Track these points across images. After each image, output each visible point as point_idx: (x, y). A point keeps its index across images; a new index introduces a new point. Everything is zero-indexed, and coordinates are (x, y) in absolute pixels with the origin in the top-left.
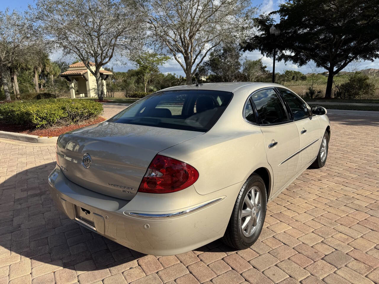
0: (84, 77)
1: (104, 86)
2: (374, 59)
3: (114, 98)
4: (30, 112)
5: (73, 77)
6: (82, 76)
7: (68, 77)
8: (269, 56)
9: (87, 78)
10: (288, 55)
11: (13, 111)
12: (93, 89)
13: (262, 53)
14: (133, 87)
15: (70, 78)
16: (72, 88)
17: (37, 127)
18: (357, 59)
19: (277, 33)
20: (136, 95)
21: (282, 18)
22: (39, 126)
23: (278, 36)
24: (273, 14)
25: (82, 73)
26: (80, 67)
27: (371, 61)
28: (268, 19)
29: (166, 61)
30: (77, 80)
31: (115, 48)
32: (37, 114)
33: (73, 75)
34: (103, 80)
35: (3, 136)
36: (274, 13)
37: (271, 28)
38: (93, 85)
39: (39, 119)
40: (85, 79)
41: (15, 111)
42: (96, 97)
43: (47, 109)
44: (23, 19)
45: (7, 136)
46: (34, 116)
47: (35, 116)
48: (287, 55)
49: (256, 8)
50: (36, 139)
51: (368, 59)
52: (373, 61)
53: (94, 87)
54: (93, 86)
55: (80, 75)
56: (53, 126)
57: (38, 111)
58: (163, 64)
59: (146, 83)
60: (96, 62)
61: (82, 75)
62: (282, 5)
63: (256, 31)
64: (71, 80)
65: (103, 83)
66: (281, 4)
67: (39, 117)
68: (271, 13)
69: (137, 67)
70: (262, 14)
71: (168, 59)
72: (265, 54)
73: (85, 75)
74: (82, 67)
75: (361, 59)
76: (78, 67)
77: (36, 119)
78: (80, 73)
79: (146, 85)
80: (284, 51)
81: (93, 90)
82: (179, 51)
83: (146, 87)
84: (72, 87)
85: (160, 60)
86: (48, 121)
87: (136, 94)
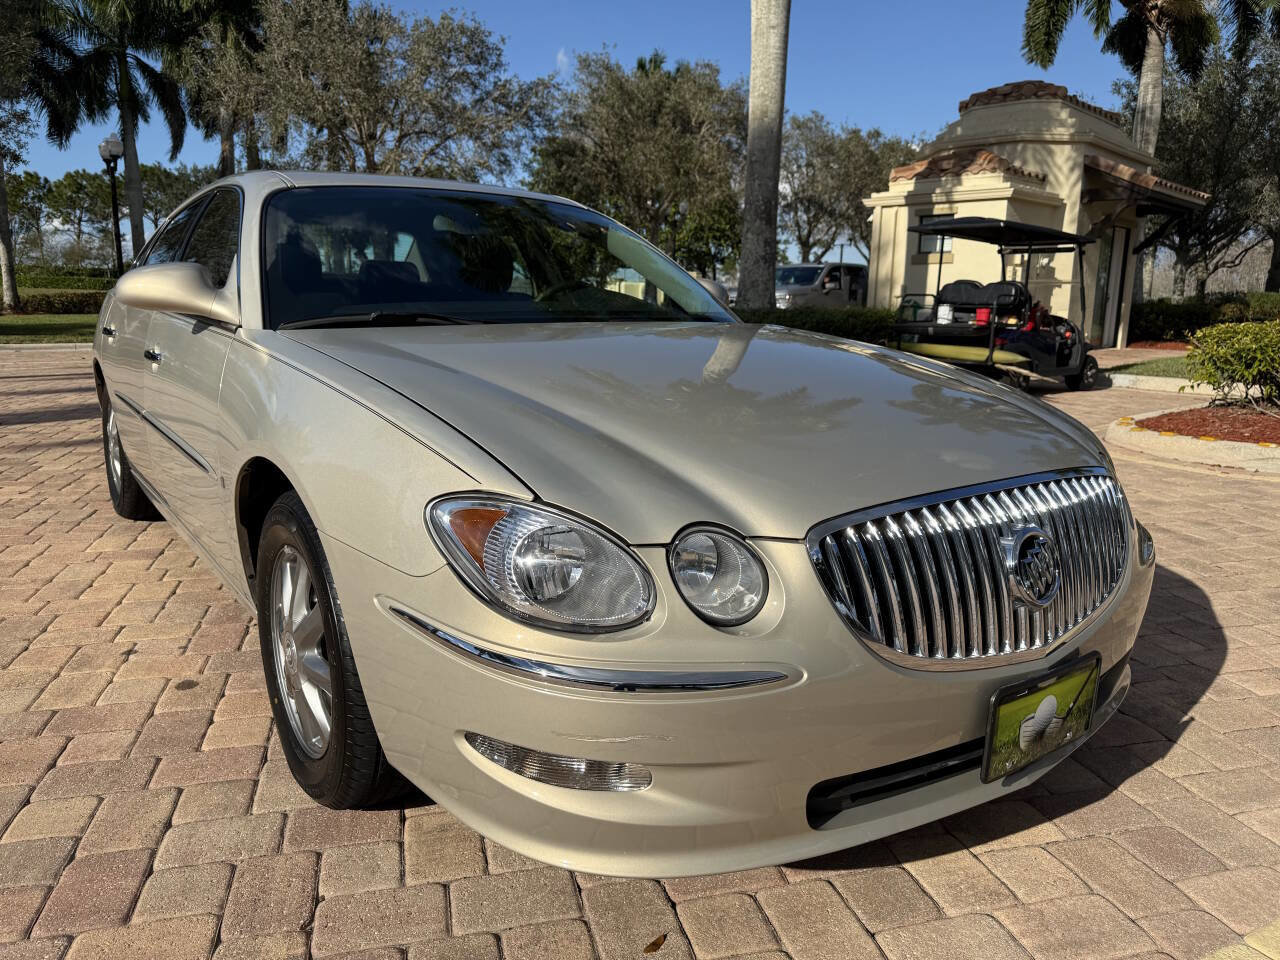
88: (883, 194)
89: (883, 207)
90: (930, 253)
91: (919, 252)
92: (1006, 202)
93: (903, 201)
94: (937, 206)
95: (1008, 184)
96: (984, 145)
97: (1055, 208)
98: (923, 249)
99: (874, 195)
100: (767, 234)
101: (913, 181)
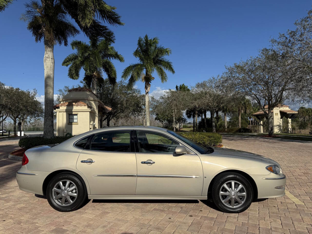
1: (289, 124)
3: (295, 134)
5: (262, 116)
12: (277, 125)
15: (260, 117)
33: (261, 114)
34: (289, 118)
38: (278, 122)
42: (280, 132)
53: (279, 124)
64: (261, 119)
65: (288, 121)
81: (278, 127)
84: (261, 124)
88: (58, 109)
89: (59, 112)
90: (72, 122)
91: (69, 122)
92: (89, 112)
93: (65, 111)
94: (73, 112)
95: (89, 109)
96: (80, 100)
97: (94, 113)
98: (70, 121)
99: (56, 109)
100: (52, 120)
101: (66, 107)
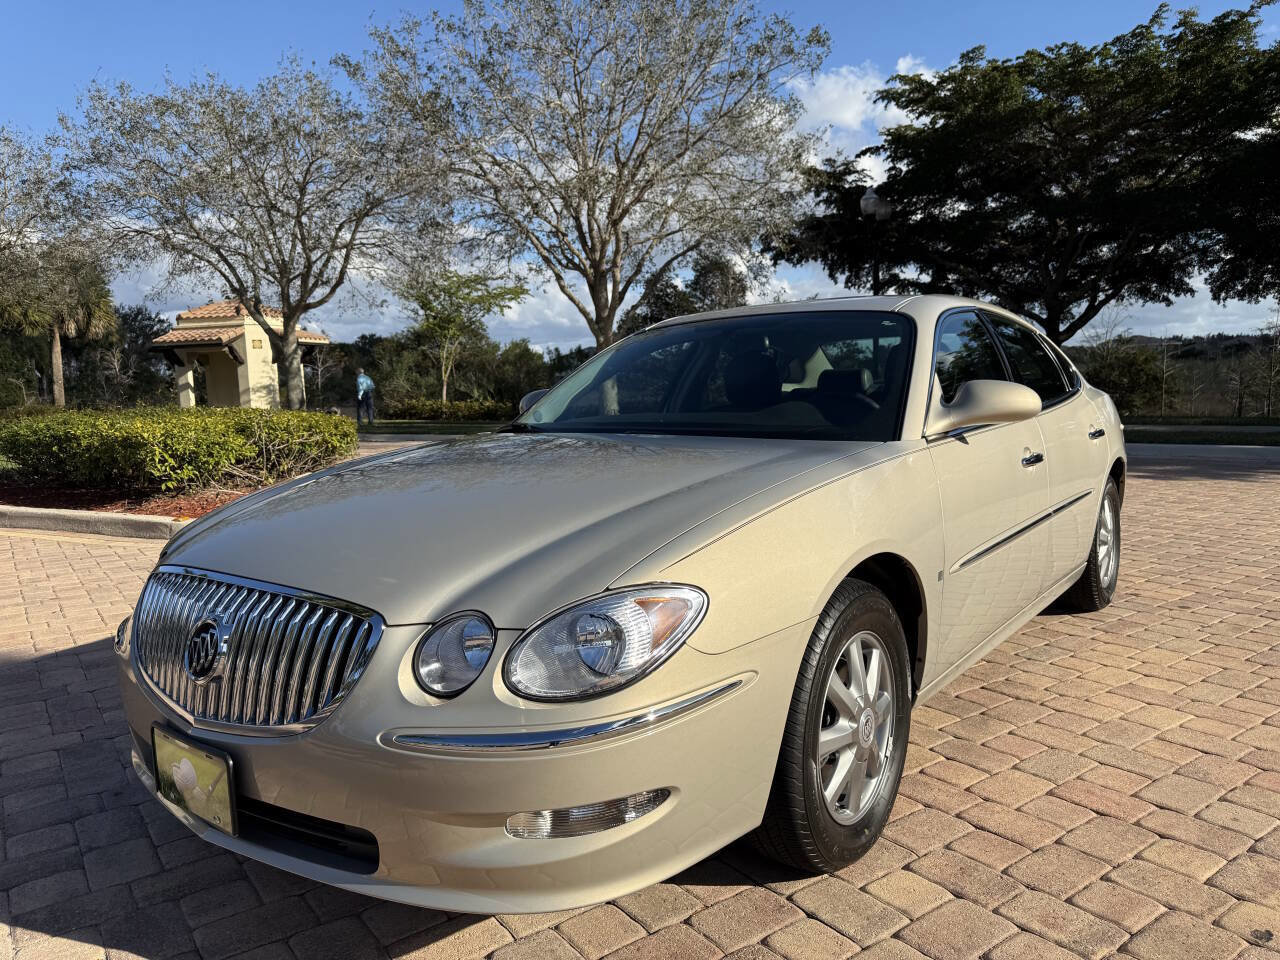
0: (232, 350)
2: (1172, 297)
4: (143, 438)
5: (190, 350)
6: (226, 349)
7: (176, 350)
8: (853, 285)
9: (241, 354)
10: (908, 280)
11: (69, 438)
12: (262, 388)
13: (832, 276)
14: (403, 387)
15: (181, 354)
16: (187, 385)
17: (163, 487)
18: (1123, 298)
19: (883, 211)
20: (413, 411)
21: (893, 168)
22: (170, 484)
23: (884, 222)
24: (868, 154)
25: (225, 338)
26: (218, 319)
27: (1163, 304)
28: (848, 169)
29: (514, 301)
30: (203, 360)
31: (354, 254)
32: (166, 445)
35: (33, 523)
36: (875, 151)
37: (864, 197)
38: (265, 375)
39: (171, 461)
40: (236, 358)
41: (76, 438)
43: (195, 429)
44: (34, 158)
45: (51, 524)
46: (153, 452)
47: (158, 450)
48: (905, 279)
49: (813, 136)
50: (166, 525)
51: (1155, 298)
52: (1169, 303)
53: (266, 382)
54: (262, 377)
55: (219, 344)
56: (214, 487)
57: (167, 435)
58: (506, 310)
59: (446, 373)
60: (284, 297)
61: (226, 345)
62: (889, 130)
63: (813, 206)
64: (186, 363)
66: (888, 127)
67: (171, 456)
68: (864, 153)
69: (416, 321)
70: (833, 156)
71: (522, 293)
72: (842, 278)
73: (234, 345)
74: (225, 318)
75: (1133, 301)
76: (210, 319)
77: (163, 461)
78: (220, 339)
79: (445, 377)
80: (896, 271)
81: (264, 391)
82: (570, 265)
83: (445, 384)
84: (187, 383)
85: (495, 297)
86: (198, 468)
87: (414, 407)
